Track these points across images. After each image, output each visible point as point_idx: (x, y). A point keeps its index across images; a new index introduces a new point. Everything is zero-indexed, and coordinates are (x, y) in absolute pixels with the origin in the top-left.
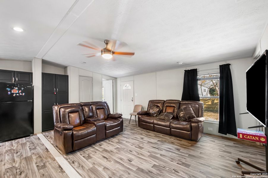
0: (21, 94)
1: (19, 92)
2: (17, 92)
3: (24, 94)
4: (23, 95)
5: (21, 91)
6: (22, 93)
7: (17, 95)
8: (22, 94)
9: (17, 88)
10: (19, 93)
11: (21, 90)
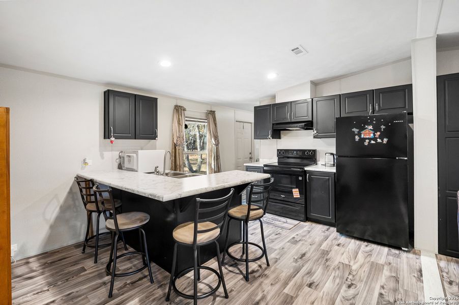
0: (379, 140)
1: (374, 135)
2: (372, 135)
3: (385, 140)
4: (385, 142)
5: (379, 133)
6: (381, 137)
7: (373, 142)
8: (382, 140)
9: (371, 127)
10: (375, 139)
11: (379, 130)
